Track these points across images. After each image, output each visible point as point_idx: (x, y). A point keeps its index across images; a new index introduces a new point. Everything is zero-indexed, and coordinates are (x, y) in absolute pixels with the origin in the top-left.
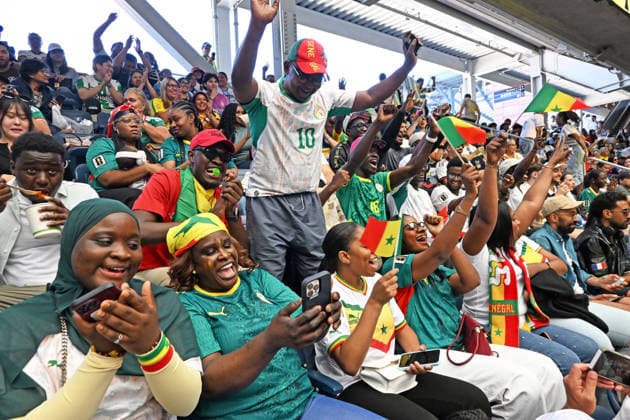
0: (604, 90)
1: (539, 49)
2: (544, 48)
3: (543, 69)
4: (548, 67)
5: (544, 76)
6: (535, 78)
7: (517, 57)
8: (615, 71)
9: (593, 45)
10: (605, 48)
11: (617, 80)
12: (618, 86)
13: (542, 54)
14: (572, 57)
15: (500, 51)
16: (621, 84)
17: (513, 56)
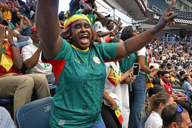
0: (128, 23)
1: (114, 8)
2: (115, 8)
3: (114, 14)
4: (115, 14)
5: (114, 16)
6: (112, 16)
7: (108, 9)
8: (131, 18)
9: (128, 10)
10: (131, 12)
11: (131, 21)
12: (131, 23)
13: (114, 10)
14: (121, 12)
15: (103, 6)
16: (132, 22)
17: (107, 9)
